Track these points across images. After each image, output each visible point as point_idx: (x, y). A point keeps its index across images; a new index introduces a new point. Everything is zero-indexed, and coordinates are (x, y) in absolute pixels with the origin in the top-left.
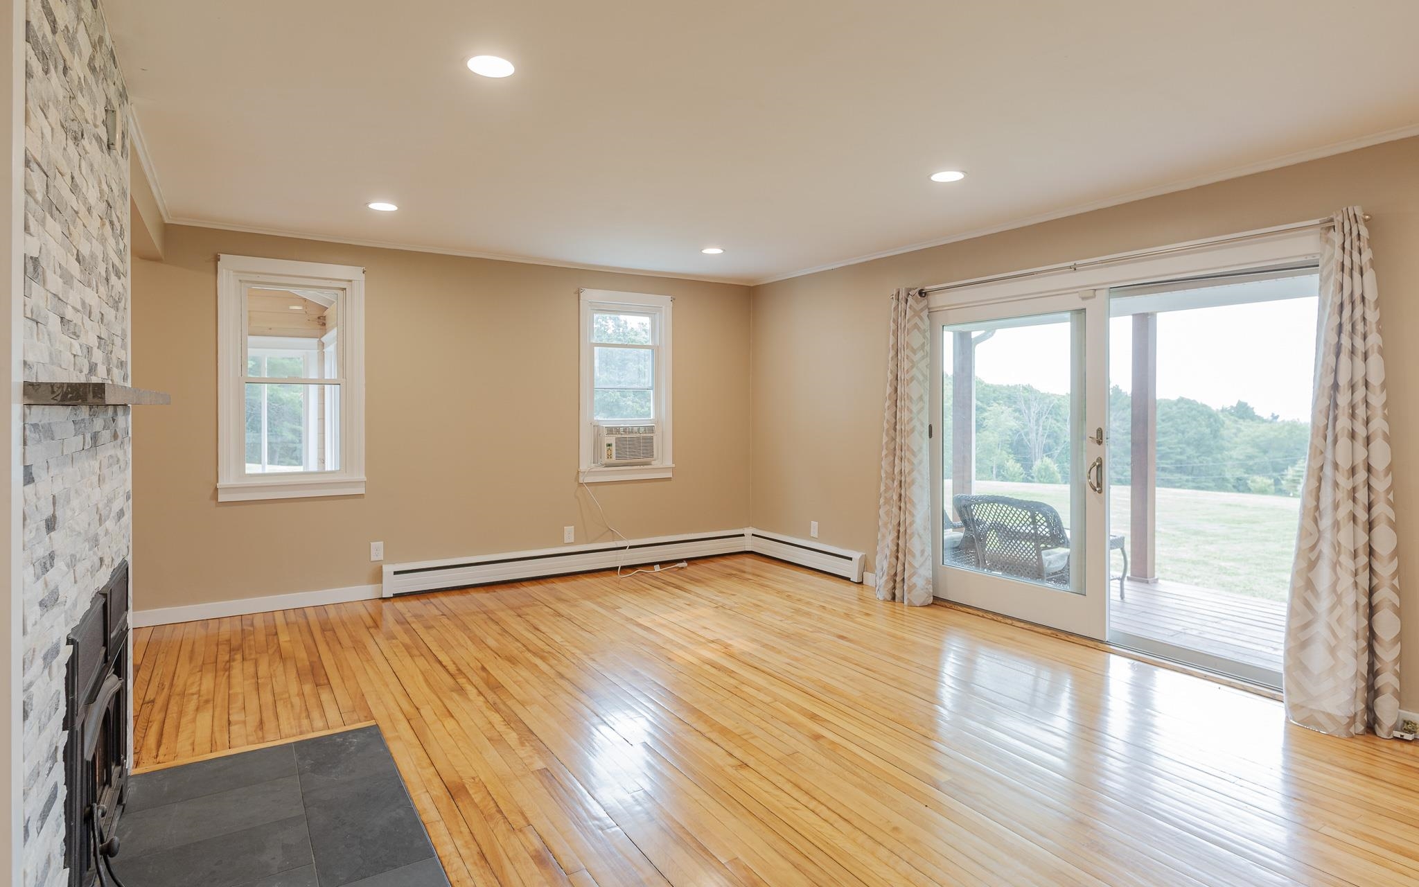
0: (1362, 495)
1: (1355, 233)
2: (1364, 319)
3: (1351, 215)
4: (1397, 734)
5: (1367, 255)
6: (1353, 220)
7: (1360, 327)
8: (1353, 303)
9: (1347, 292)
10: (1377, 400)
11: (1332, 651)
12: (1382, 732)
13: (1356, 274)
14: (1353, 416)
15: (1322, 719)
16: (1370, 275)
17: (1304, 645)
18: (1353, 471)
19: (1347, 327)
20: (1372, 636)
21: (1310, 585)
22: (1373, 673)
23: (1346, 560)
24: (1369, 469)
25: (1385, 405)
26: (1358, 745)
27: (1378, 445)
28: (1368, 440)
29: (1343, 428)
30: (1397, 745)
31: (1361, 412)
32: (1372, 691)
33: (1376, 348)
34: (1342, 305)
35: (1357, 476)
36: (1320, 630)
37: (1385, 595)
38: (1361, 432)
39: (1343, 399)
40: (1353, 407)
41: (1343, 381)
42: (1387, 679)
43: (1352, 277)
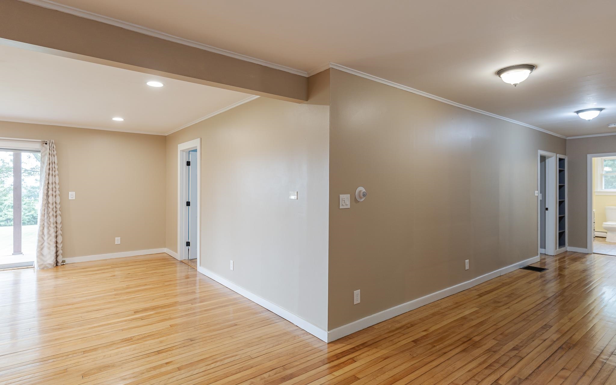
0: (55, 209)
1: (52, 147)
2: (55, 167)
3: (52, 142)
4: (62, 264)
5: (55, 152)
6: (52, 144)
7: (54, 169)
8: (52, 163)
9: (51, 161)
10: (57, 187)
11: (49, 248)
12: (59, 264)
13: (53, 156)
14: (52, 190)
15: (48, 266)
16: (56, 157)
17: (42, 249)
18: (53, 204)
19: (51, 169)
20: (57, 242)
21: (43, 233)
22: (57, 252)
23: (52, 225)
24: (56, 203)
25: (59, 188)
26: (55, 268)
27: (58, 197)
28: (56, 196)
29: (50, 194)
30: (62, 266)
31: (54, 189)
32: (57, 256)
33: (57, 174)
34: (50, 163)
35: (54, 205)
36: (46, 244)
37: (60, 232)
38: (54, 194)
39: (50, 187)
40: (52, 188)
41: (50, 182)
42: (60, 252)
43: (52, 156)
